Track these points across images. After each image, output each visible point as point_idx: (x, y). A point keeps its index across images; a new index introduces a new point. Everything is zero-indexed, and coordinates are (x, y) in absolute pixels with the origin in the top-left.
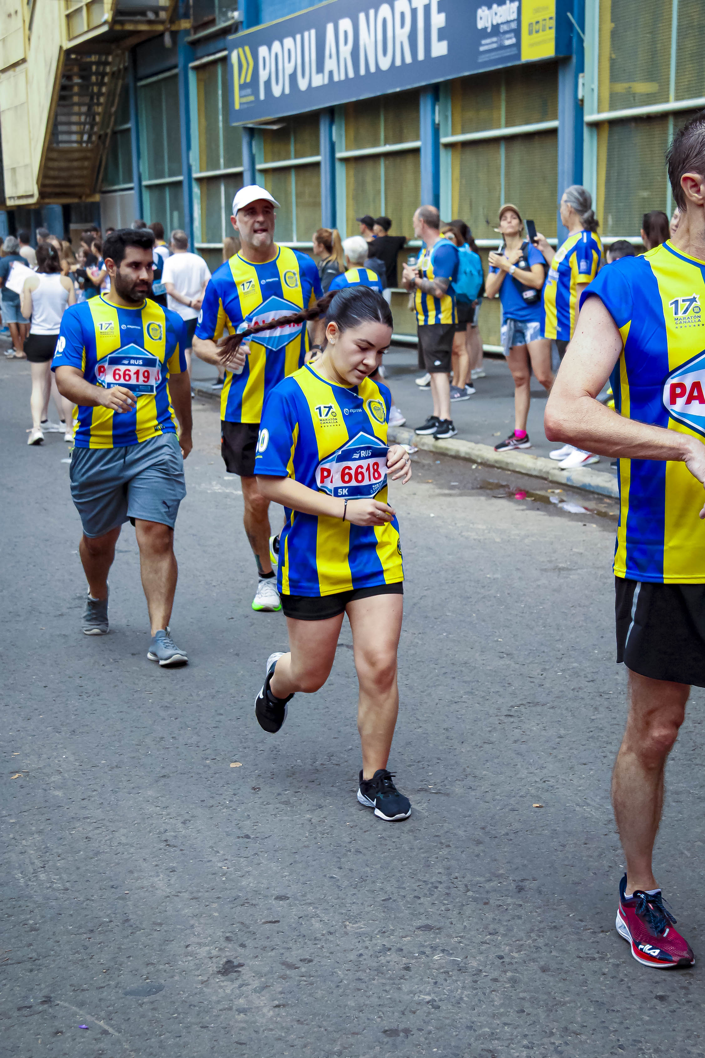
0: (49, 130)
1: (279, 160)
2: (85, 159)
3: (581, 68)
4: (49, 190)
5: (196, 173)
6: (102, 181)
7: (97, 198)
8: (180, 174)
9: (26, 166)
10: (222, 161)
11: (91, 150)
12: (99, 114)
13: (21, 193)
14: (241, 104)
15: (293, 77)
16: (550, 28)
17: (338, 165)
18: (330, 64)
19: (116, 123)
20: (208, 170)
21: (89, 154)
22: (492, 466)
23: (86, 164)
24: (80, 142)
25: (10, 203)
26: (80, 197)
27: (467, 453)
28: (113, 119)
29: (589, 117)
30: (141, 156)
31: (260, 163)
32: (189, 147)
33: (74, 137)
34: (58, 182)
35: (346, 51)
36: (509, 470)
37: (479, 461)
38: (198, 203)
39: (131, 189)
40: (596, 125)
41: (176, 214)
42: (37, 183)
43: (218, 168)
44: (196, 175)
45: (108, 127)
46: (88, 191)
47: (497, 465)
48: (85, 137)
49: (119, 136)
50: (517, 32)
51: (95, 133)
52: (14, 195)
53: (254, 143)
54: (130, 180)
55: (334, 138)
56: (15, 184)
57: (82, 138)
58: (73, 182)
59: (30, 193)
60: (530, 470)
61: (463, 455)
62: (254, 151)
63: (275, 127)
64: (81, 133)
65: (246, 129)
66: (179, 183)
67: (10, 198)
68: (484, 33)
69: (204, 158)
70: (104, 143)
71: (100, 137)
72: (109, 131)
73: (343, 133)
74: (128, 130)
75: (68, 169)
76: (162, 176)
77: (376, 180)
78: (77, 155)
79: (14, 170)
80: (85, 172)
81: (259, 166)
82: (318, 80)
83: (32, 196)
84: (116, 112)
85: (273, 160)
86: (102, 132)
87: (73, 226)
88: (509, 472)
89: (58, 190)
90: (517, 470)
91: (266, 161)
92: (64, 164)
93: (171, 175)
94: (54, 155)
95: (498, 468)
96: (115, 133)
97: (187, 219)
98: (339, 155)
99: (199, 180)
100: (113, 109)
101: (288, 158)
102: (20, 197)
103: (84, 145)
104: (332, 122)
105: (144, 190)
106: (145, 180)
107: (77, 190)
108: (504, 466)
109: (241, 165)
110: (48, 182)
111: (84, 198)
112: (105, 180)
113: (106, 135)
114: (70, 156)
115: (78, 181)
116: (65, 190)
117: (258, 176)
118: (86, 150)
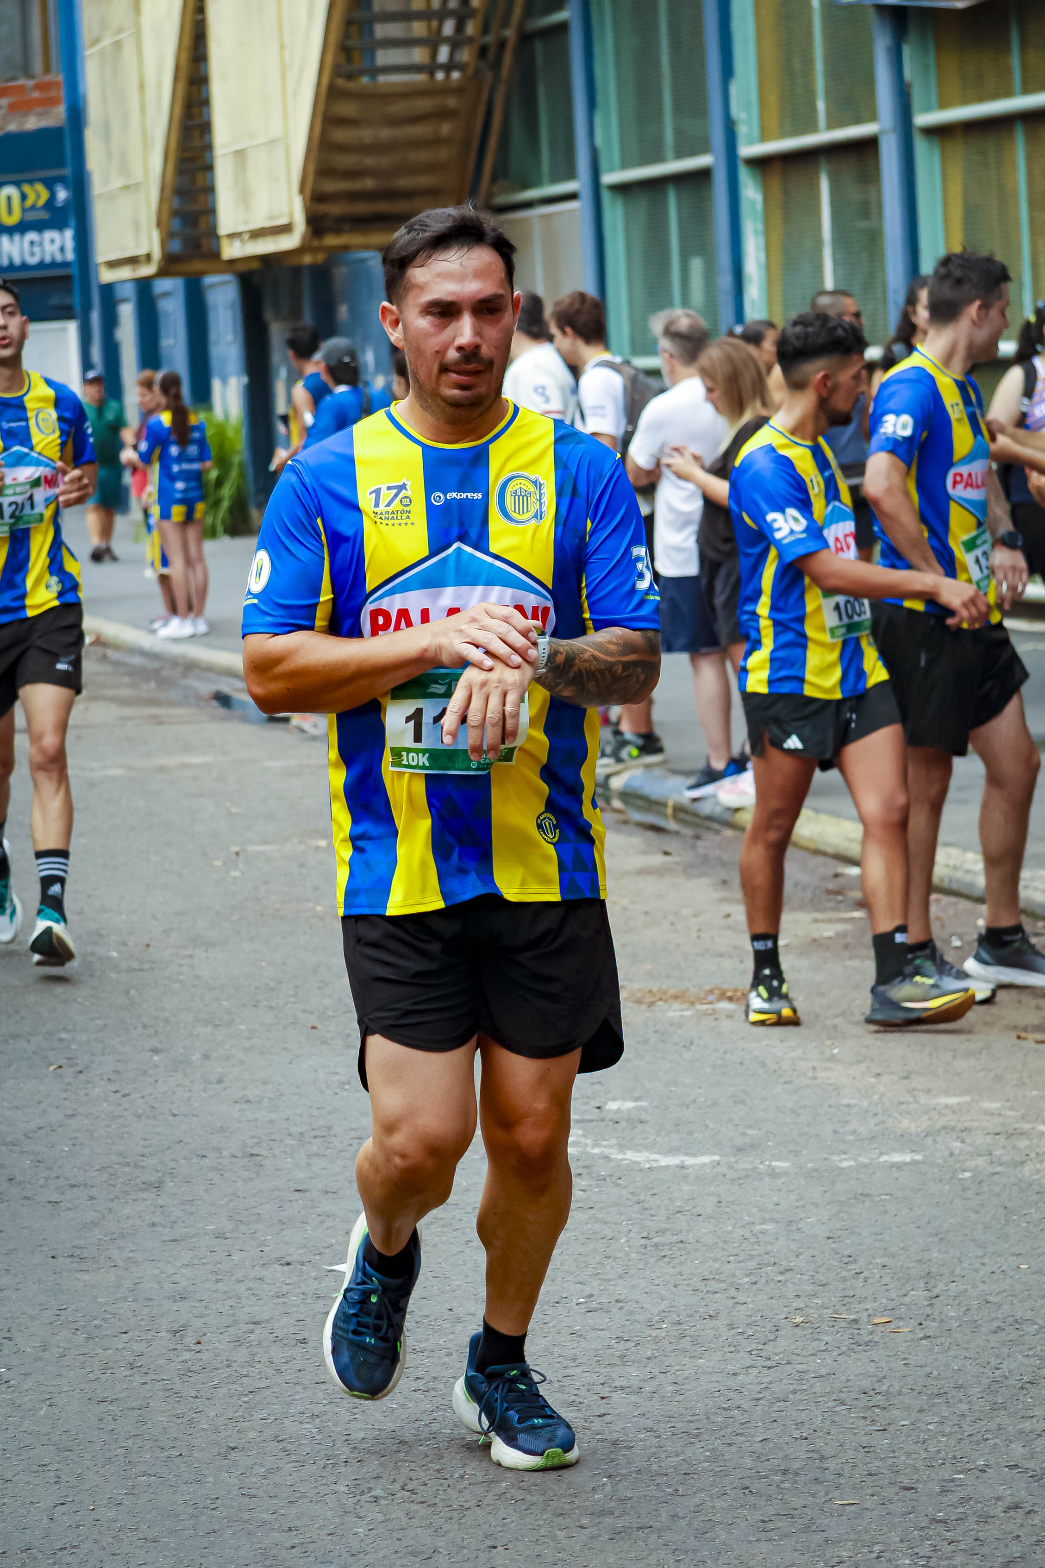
0: (333, 38)
1: (981, 99)
2: (443, 114)
4: (335, 209)
5: (750, 143)
6: (494, 179)
8: (704, 147)
9: (272, 143)
10: (821, 106)
11: (459, 91)
13: (260, 221)
19: (531, 10)
20: (783, 134)
21: (452, 102)
23: (446, 129)
24: (431, 68)
25: (231, 251)
30: (600, 98)
31: (927, 109)
32: (727, 71)
33: (415, 56)
38: (756, 232)
39: (572, 196)
41: (697, 265)
42: (302, 191)
43: (813, 128)
44: (748, 150)
45: (505, 24)
48: (444, 54)
49: (539, 47)
51: (470, 40)
52: (241, 229)
53: (907, 51)
54: (570, 174)
56: (245, 197)
57: (434, 54)
58: (404, 182)
59: (283, 221)
62: (908, 74)
63: (960, 5)
64: (433, 42)
65: (883, 9)
66: (703, 175)
67: (232, 236)
69: (773, 99)
70: (496, 65)
71: (483, 51)
72: (510, 33)
74: (563, 28)
75: (390, 146)
76: (658, 157)
78: (423, 105)
79: (240, 155)
80: (443, 154)
81: (922, 119)
83: (286, 229)
85: (966, 101)
86: (489, 39)
89: (362, 208)
91: (943, 104)
93: (679, 155)
94: (347, 109)
96: (526, 38)
97: (726, 280)
99: (760, 164)
101: (1007, 93)
102: (257, 234)
103: (440, 76)
105: (606, 196)
106: (611, 170)
109: (873, 117)
110: (331, 186)
112: (501, 173)
113: (502, 44)
114: (398, 108)
115: (423, 181)
116: (383, 207)
117: (922, 148)
118: (446, 90)
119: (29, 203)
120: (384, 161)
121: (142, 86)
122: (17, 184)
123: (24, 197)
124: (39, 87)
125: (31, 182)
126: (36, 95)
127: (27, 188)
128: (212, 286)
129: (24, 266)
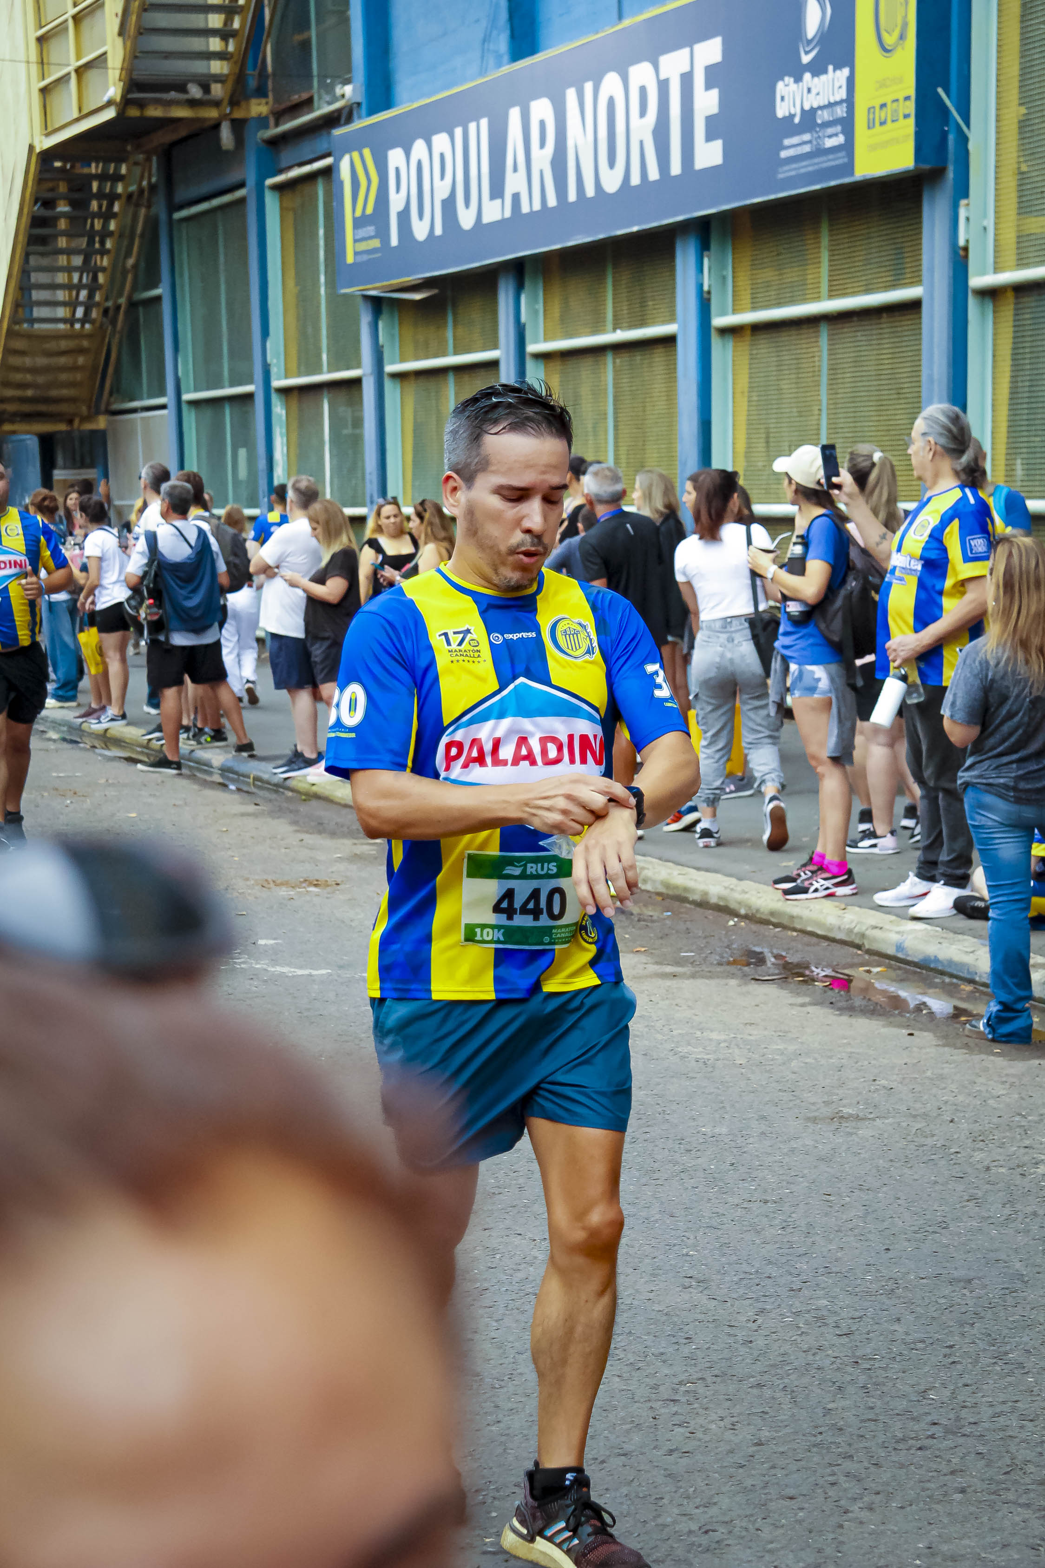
0: (10, 298)
1: (428, 356)
2: (79, 351)
3: (963, 190)
5: (279, 379)
6: (111, 394)
7: (102, 423)
8: (250, 381)
10: (325, 357)
11: (89, 336)
12: (104, 270)
14: (356, 254)
15: (449, 205)
16: (906, 116)
17: (531, 366)
18: (514, 182)
19: (135, 288)
20: (299, 375)
21: (85, 343)
22: (766, 922)
23: (81, 360)
24: (71, 321)
26: (70, 422)
27: (720, 898)
28: (130, 277)
29: (977, 281)
30: (181, 346)
31: (393, 362)
32: (265, 333)
33: (61, 312)
34: (29, 393)
35: (542, 158)
36: (794, 929)
37: (743, 912)
38: (282, 434)
39: (163, 407)
40: (991, 294)
41: (242, 453)
43: (319, 371)
44: (277, 383)
45: (120, 295)
46: (84, 410)
47: (773, 920)
48: (80, 312)
49: (140, 310)
50: (847, 125)
51: (98, 304)
53: (381, 324)
54: (162, 393)
55: (523, 319)
57: (73, 312)
58: (54, 393)
60: (831, 929)
61: (713, 900)
62: (382, 339)
63: (417, 296)
64: (72, 304)
65: (366, 297)
66: (250, 396)
68: (788, 126)
69: (293, 351)
70: (114, 322)
71: (106, 311)
72: (122, 301)
73: (540, 306)
74: (158, 298)
75: (46, 370)
76: (219, 385)
77: (598, 393)
78: (64, 344)
80: (79, 376)
81: (390, 368)
82: (493, 212)
84: (135, 266)
85: (417, 357)
86: (110, 304)
87: (59, 475)
88: (795, 934)
89: (26, 408)
90: (809, 929)
91: (404, 359)
92: (41, 361)
93: (233, 384)
95: (776, 925)
96: (133, 305)
97: (262, 464)
98: (532, 348)
99: (285, 392)
100: (131, 262)
101: (444, 354)
103: (77, 326)
104: (520, 287)
105: (185, 410)
106: (188, 392)
107: (64, 408)
108: (785, 921)
109: (358, 366)
111: (76, 422)
112: (116, 390)
113: (118, 308)
114: (51, 346)
115: (65, 392)
116: (42, 408)
117: (389, 386)
118: (80, 336)
120: (41, 379)
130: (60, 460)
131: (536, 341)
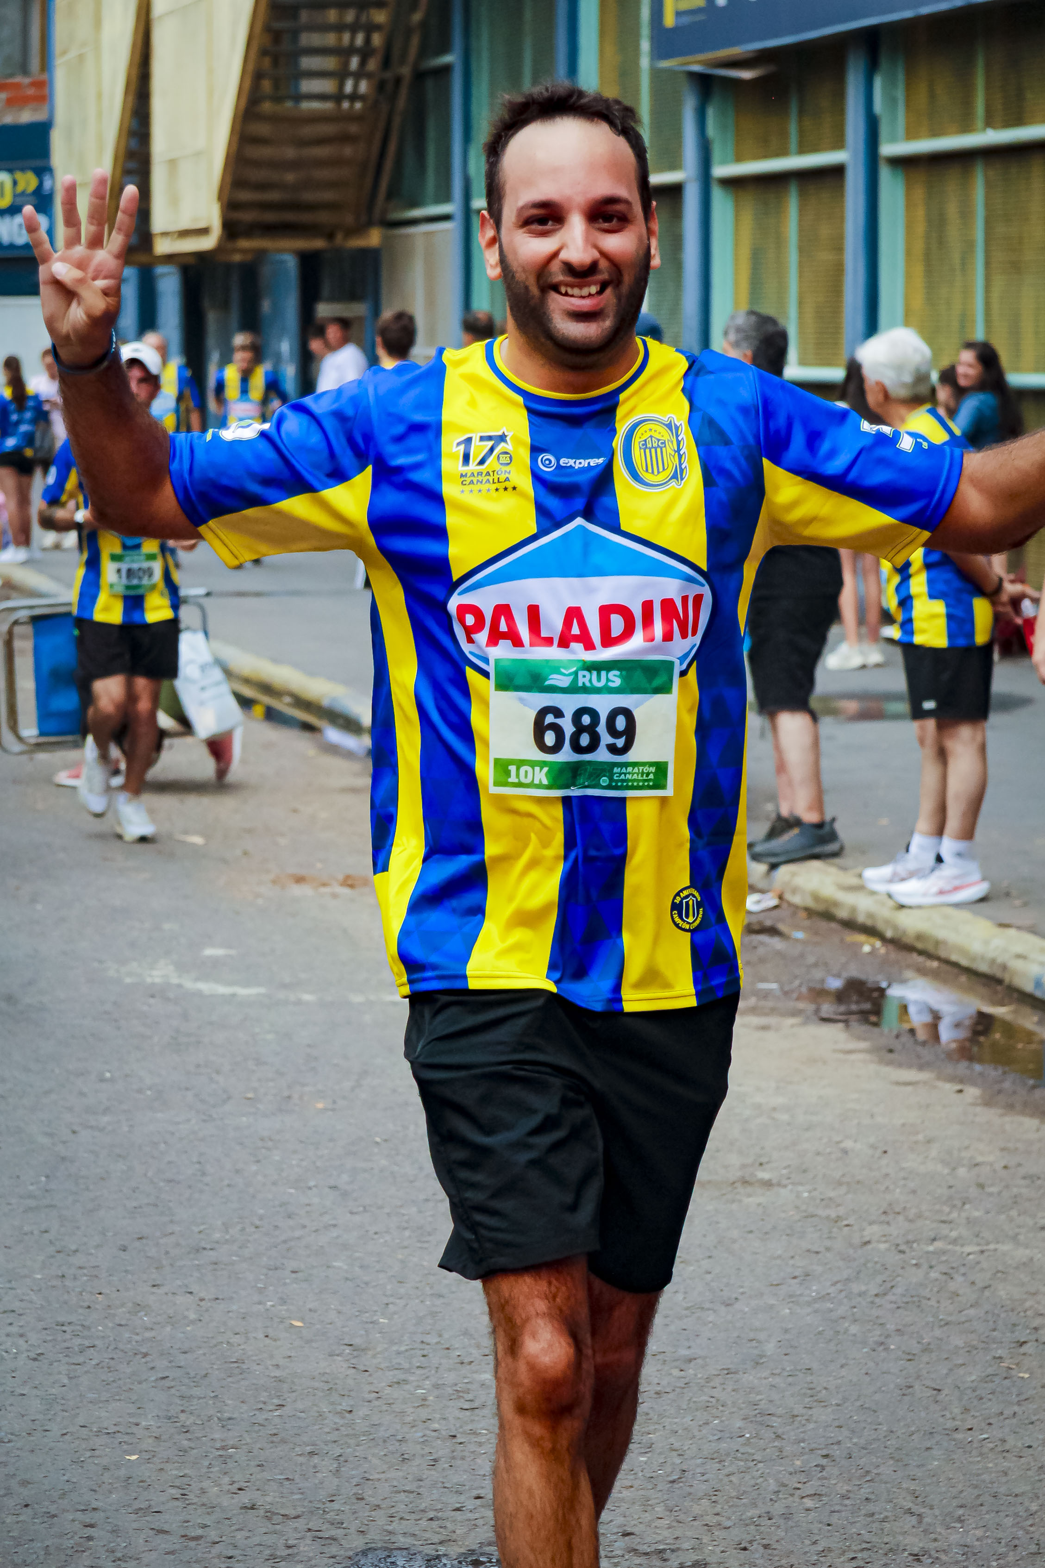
0: (251, 68)
1: (765, 156)
2: (345, 138)
4: (248, 216)
6: (388, 197)
7: (374, 238)
9: (198, 154)
11: (360, 119)
12: (378, 27)
13: (185, 223)
14: (678, 14)
17: (885, 174)
19: (424, 52)
22: (909, 948)
23: (348, 151)
24: (338, 97)
25: (160, 246)
26: (330, 236)
27: (870, 915)
28: (415, 41)
31: (724, 162)
33: (327, 86)
34: (274, 196)
36: (939, 959)
37: (889, 934)
39: (446, 218)
42: (220, 198)
45: (403, 60)
46: (349, 219)
47: (919, 946)
48: (349, 86)
49: (430, 84)
51: (370, 75)
52: (168, 228)
53: (711, 112)
54: (445, 196)
55: (878, 106)
56: (174, 201)
57: (341, 85)
58: (309, 196)
59: (201, 225)
60: (974, 959)
61: (861, 919)
62: (711, 131)
63: (746, 75)
64: (341, 75)
65: (692, 75)
67: (165, 234)
70: (393, 99)
71: (382, 85)
72: (406, 71)
73: (900, 94)
74: (447, 69)
75: (295, 165)
77: (966, 215)
78: (330, 129)
79: (172, 163)
80: (344, 173)
81: (720, 171)
83: (204, 231)
84: (424, 24)
86: (388, 75)
87: (324, 310)
88: (935, 964)
89: (271, 217)
90: (954, 958)
91: (737, 159)
92: (290, 153)
94: (263, 129)
95: (921, 953)
96: (420, 76)
98: (888, 149)
100: (417, 17)
101: (783, 152)
102: (185, 234)
103: (346, 105)
104: (872, 68)
107: (323, 217)
108: (930, 947)
109: (680, 167)
110: (245, 196)
111: (339, 238)
112: (393, 194)
113: (398, 81)
114: (308, 131)
115: (328, 196)
116: (290, 217)
117: (718, 195)
118: (351, 117)
119: (20, 188)
120: (290, 177)
121: (99, 96)
122: (10, 171)
123: (15, 183)
124: (34, 84)
125: (23, 170)
126: (31, 92)
127: (19, 175)
128: (163, 275)
129: (12, 246)
130: (326, 288)
131: (893, 139)
